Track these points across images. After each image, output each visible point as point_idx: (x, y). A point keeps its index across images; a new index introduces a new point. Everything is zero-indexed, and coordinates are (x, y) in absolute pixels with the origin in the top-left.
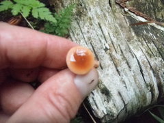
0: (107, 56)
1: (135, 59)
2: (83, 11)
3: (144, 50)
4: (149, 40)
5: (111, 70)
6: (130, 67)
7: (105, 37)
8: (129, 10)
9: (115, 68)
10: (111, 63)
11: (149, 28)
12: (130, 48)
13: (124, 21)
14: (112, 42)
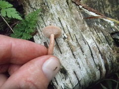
0: (65, 44)
1: (87, 45)
2: (46, 9)
3: (94, 38)
4: (98, 30)
5: (68, 54)
6: (83, 52)
7: (63, 29)
8: (83, 7)
9: (71, 53)
10: (68, 49)
11: (99, 21)
12: (83, 37)
13: (79, 15)
14: (69, 32)
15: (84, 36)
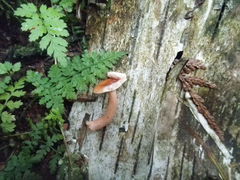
0: (117, 139)
1: (149, 167)
2: (125, 63)
3: (172, 164)
4: (191, 154)
5: (109, 159)
6: (135, 172)
7: (131, 113)
8: (191, 99)
9: (115, 160)
10: (115, 149)
11: (205, 138)
12: (152, 149)
13: (174, 108)
14: (136, 126)
15: (156, 149)
